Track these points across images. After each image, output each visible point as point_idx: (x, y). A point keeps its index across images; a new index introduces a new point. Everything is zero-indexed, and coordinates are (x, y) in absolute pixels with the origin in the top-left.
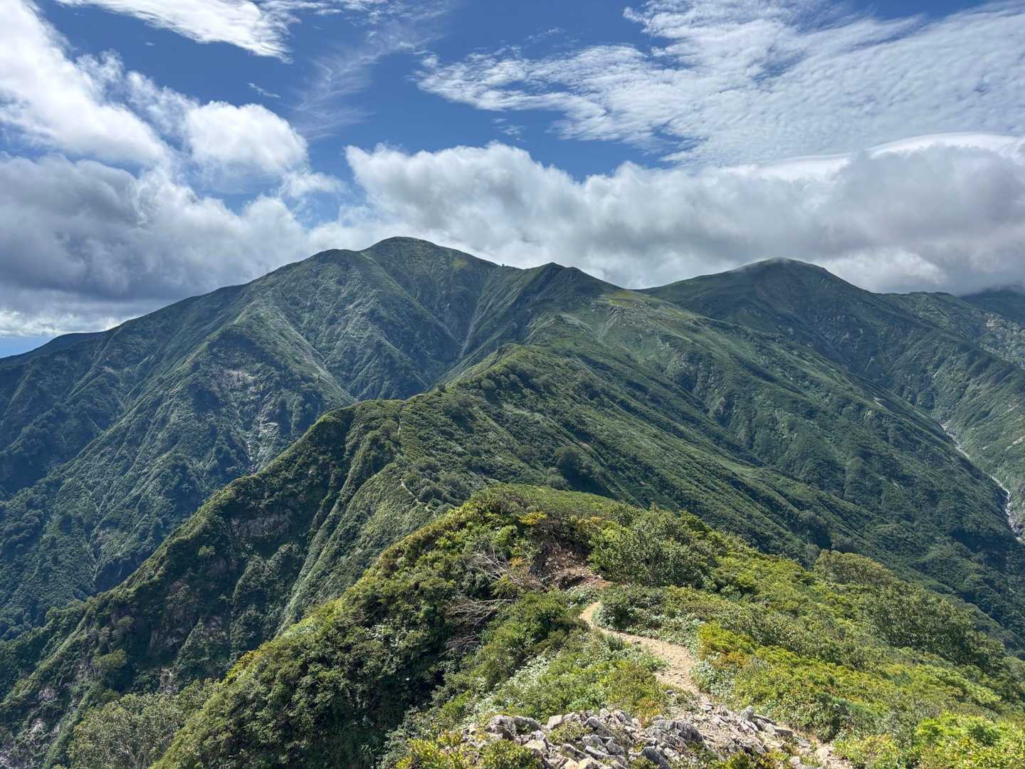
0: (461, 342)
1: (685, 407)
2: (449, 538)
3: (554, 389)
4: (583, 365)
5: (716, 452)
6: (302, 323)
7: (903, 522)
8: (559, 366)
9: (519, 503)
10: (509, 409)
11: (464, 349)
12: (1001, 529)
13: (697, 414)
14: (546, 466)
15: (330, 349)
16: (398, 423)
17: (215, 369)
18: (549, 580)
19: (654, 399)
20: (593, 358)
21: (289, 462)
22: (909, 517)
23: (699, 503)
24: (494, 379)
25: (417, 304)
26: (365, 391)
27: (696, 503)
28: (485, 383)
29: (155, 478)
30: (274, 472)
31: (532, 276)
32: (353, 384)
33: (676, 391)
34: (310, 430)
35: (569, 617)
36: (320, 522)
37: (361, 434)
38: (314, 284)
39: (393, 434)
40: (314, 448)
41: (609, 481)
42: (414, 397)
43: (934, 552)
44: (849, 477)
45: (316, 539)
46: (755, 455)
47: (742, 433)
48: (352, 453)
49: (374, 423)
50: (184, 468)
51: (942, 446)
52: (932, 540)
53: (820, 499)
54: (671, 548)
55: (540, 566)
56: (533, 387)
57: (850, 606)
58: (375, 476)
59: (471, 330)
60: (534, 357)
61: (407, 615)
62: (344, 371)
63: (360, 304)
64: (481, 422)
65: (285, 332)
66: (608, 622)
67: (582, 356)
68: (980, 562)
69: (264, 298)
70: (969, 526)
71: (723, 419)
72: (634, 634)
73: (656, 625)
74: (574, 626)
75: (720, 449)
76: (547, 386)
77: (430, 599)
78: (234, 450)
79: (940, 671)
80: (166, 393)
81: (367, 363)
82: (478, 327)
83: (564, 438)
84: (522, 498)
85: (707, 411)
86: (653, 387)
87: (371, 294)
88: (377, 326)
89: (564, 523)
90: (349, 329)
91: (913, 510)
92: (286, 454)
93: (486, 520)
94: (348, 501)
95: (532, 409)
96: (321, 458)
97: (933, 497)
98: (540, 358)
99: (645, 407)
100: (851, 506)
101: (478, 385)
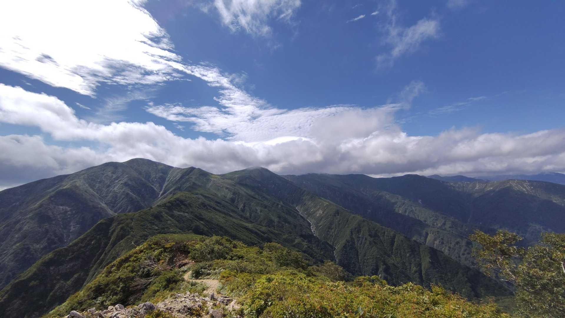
0: (160, 192)
1: (232, 208)
2: (135, 257)
3: (192, 205)
4: (202, 197)
5: (241, 220)
6: (95, 187)
7: (289, 234)
8: (193, 197)
9: (165, 240)
10: (176, 213)
11: (160, 194)
12: (310, 233)
13: (236, 210)
14: (188, 230)
15: (106, 196)
16: (133, 221)
17: (51, 206)
18: (174, 266)
19: (223, 206)
20: (205, 195)
21: (83, 240)
22: (290, 233)
23: (237, 236)
24: (171, 203)
25: (143, 179)
26: (120, 211)
27: (236, 236)
28: (168, 204)
29: (10, 255)
30: (76, 244)
31: (185, 171)
32: (115, 208)
33: (229, 203)
34: (94, 226)
35: (178, 277)
36: (95, 262)
37: (116, 226)
38: (102, 174)
39: (130, 225)
40: (95, 233)
41: (209, 233)
42: (140, 211)
43: (297, 241)
44: (276, 224)
45: (93, 269)
46: (252, 220)
47: (248, 214)
48: (112, 233)
49: (122, 222)
50: (28, 249)
51: (296, 213)
52: (296, 238)
53: (269, 230)
54: (216, 247)
55: (171, 262)
56: (185, 205)
57: (271, 258)
58: (122, 241)
59: (164, 187)
60: (185, 195)
61: (113, 290)
62: (112, 204)
63: (120, 180)
64: (165, 218)
65: (87, 191)
66: (193, 277)
67: (201, 195)
68: (306, 242)
69: (79, 179)
70: (304, 233)
71: (243, 211)
72: (201, 279)
73: (209, 274)
74: (179, 281)
75: (243, 220)
76: (190, 204)
77: (124, 282)
78: (57, 238)
79: (291, 271)
80: (23, 217)
81: (121, 201)
82: (166, 186)
83: (196, 221)
84: (167, 239)
85: (238, 209)
86: (223, 202)
87: (126, 177)
88: (127, 188)
89: (182, 245)
90: (115, 189)
91: (291, 230)
92: (82, 237)
93: (152, 248)
94: (109, 252)
95: (184, 212)
96: (98, 236)
97: (295, 227)
98: (187, 195)
99: (220, 209)
100: (277, 232)
101: (164, 205)
